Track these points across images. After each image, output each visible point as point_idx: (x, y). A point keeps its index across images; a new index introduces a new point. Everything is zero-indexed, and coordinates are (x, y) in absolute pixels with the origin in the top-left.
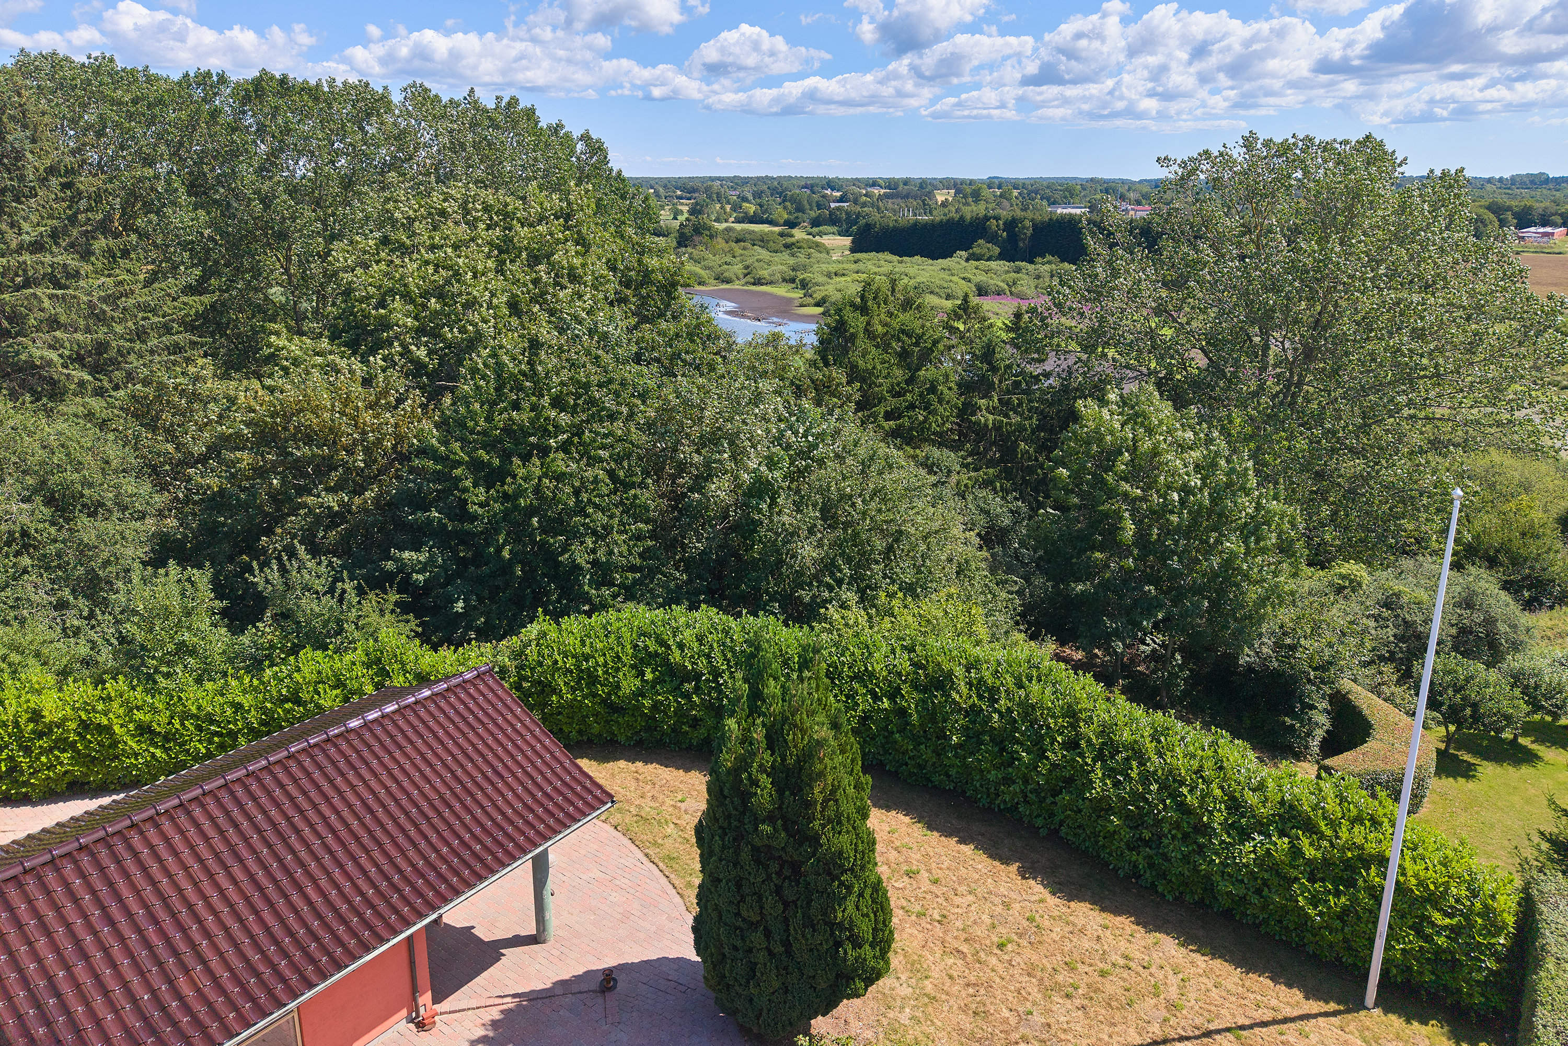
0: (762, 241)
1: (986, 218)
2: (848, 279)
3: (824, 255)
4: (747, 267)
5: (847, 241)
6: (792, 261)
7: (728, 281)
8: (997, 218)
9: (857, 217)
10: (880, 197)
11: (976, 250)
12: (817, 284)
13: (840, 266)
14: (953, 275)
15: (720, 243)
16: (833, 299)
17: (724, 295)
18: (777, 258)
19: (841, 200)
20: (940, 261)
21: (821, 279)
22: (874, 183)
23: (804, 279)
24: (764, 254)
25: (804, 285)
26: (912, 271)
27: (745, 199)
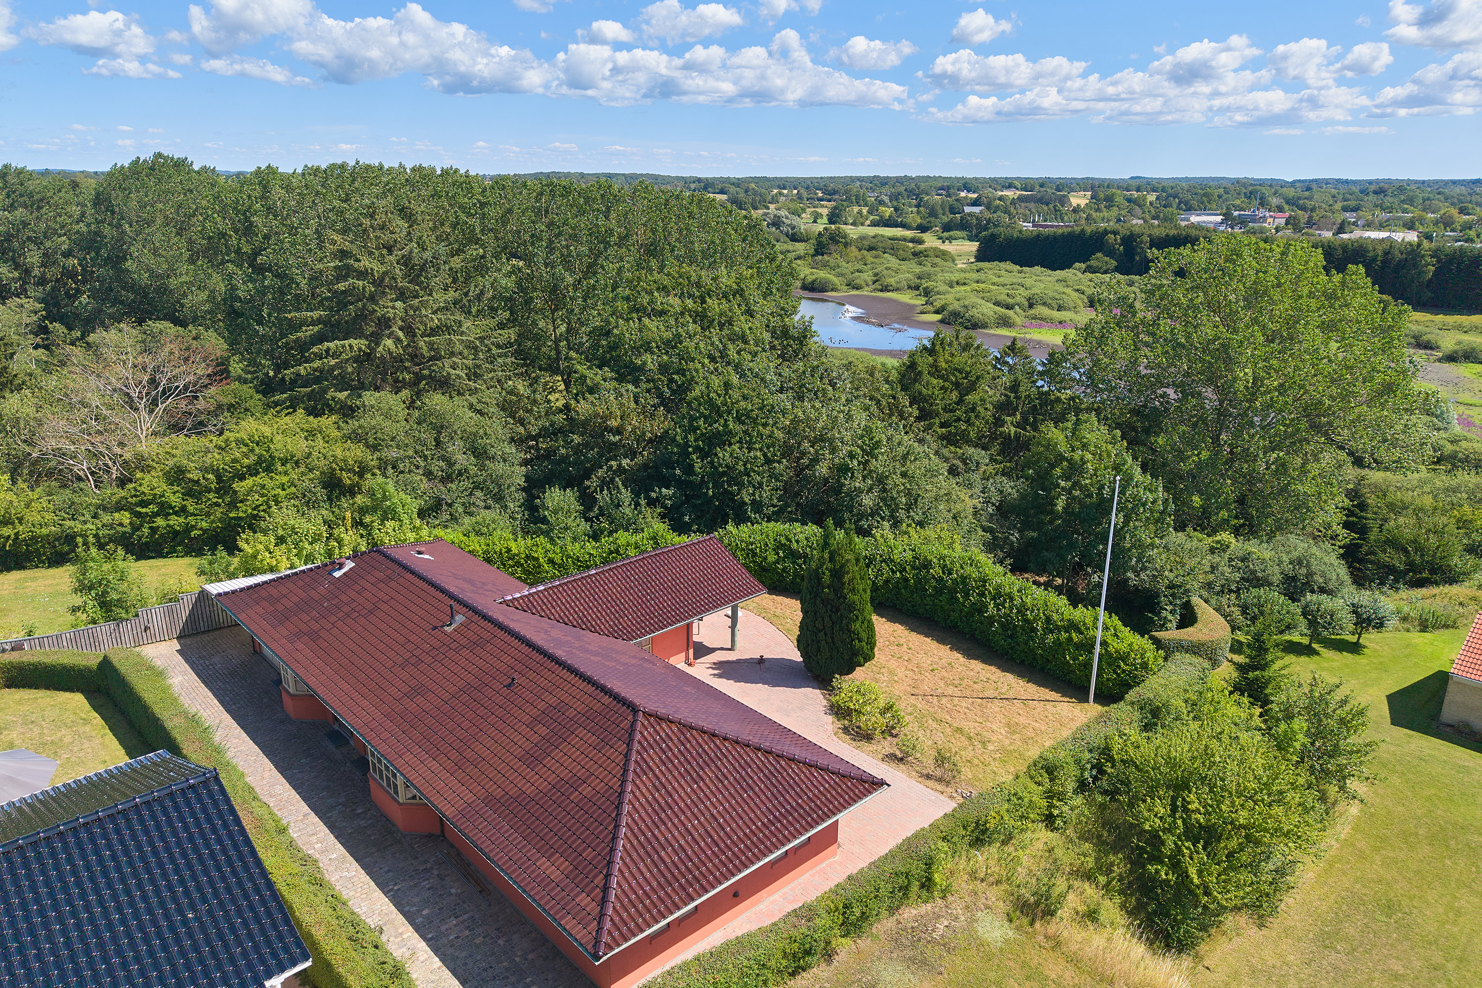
0: (893, 247)
1: (1106, 232)
2: (968, 288)
3: (949, 264)
4: (876, 275)
5: (974, 246)
6: (918, 269)
7: (858, 288)
8: (1115, 233)
9: (988, 223)
10: (1013, 202)
11: (1092, 263)
12: (938, 293)
13: (963, 275)
14: (1068, 286)
15: (853, 251)
16: (950, 308)
17: (853, 301)
18: (905, 266)
19: (975, 203)
20: (1058, 272)
21: (943, 288)
22: (1009, 184)
23: (927, 288)
24: (893, 262)
25: (927, 293)
26: (1028, 282)
27: (881, 203)
